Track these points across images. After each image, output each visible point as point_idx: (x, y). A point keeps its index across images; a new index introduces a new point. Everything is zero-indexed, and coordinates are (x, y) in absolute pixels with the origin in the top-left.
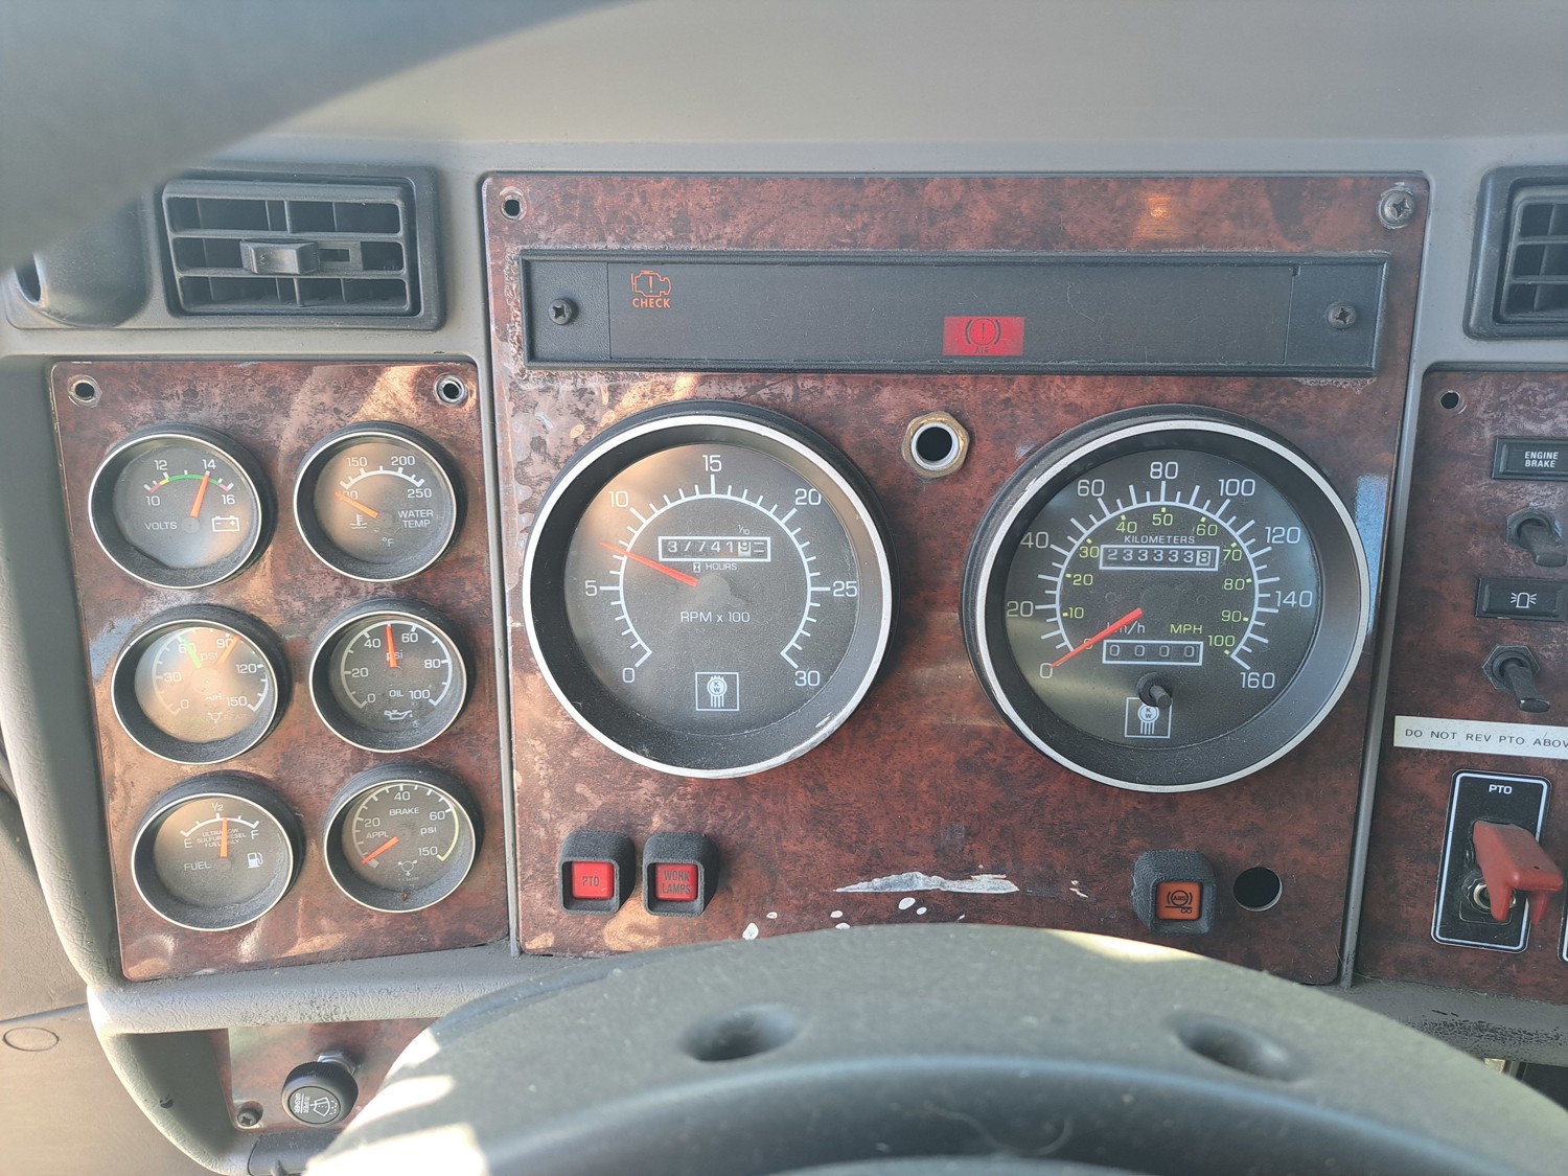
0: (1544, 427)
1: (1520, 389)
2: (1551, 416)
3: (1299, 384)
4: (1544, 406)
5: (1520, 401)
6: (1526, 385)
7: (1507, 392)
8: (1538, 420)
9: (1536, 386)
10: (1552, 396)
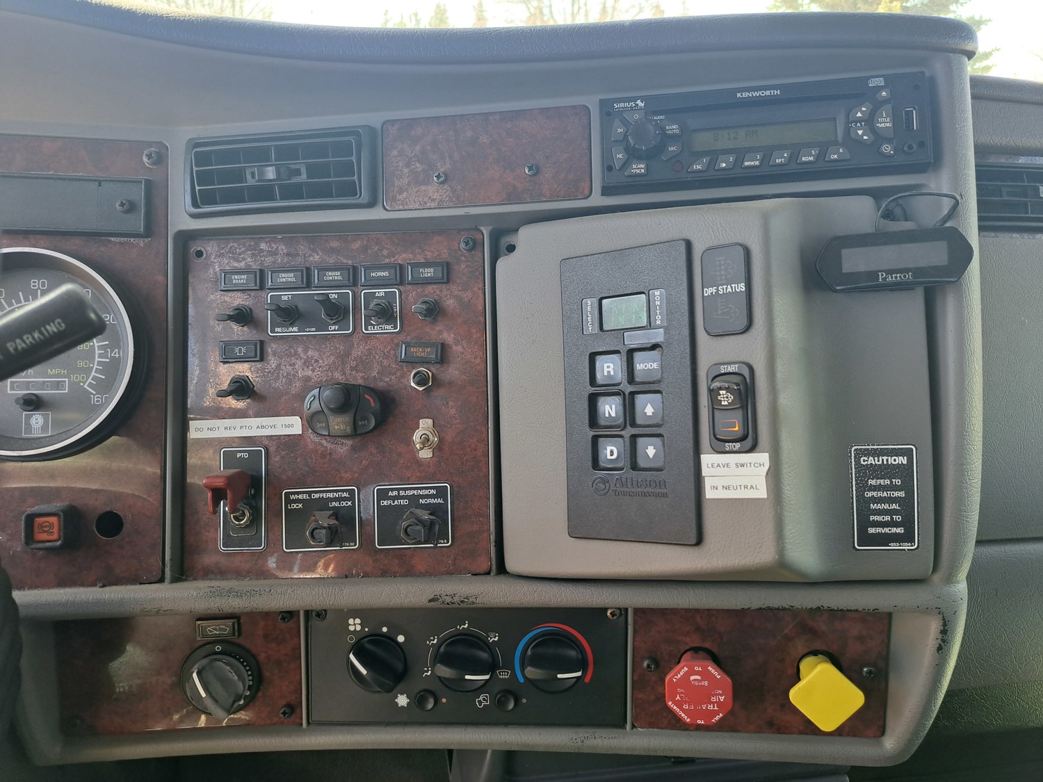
0: (242, 264)
1: (229, 247)
2: (244, 259)
3: (110, 241)
4: (240, 254)
5: (229, 252)
6: (231, 244)
7: (223, 248)
8: (237, 261)
9: (236, 245)
10: (243, 249)
